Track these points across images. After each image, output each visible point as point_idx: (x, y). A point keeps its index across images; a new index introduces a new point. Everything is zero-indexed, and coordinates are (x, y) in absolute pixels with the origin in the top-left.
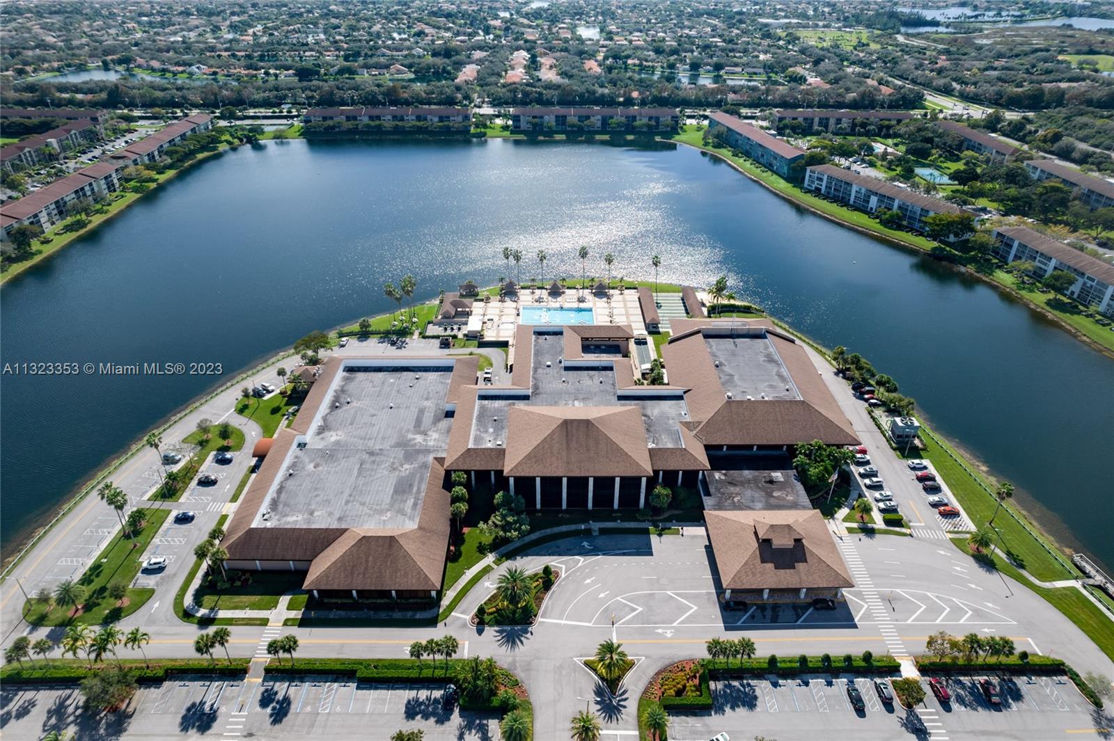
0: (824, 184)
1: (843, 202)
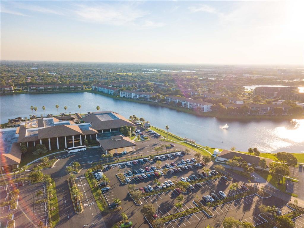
0: (125, 95)
1: (131, 98)
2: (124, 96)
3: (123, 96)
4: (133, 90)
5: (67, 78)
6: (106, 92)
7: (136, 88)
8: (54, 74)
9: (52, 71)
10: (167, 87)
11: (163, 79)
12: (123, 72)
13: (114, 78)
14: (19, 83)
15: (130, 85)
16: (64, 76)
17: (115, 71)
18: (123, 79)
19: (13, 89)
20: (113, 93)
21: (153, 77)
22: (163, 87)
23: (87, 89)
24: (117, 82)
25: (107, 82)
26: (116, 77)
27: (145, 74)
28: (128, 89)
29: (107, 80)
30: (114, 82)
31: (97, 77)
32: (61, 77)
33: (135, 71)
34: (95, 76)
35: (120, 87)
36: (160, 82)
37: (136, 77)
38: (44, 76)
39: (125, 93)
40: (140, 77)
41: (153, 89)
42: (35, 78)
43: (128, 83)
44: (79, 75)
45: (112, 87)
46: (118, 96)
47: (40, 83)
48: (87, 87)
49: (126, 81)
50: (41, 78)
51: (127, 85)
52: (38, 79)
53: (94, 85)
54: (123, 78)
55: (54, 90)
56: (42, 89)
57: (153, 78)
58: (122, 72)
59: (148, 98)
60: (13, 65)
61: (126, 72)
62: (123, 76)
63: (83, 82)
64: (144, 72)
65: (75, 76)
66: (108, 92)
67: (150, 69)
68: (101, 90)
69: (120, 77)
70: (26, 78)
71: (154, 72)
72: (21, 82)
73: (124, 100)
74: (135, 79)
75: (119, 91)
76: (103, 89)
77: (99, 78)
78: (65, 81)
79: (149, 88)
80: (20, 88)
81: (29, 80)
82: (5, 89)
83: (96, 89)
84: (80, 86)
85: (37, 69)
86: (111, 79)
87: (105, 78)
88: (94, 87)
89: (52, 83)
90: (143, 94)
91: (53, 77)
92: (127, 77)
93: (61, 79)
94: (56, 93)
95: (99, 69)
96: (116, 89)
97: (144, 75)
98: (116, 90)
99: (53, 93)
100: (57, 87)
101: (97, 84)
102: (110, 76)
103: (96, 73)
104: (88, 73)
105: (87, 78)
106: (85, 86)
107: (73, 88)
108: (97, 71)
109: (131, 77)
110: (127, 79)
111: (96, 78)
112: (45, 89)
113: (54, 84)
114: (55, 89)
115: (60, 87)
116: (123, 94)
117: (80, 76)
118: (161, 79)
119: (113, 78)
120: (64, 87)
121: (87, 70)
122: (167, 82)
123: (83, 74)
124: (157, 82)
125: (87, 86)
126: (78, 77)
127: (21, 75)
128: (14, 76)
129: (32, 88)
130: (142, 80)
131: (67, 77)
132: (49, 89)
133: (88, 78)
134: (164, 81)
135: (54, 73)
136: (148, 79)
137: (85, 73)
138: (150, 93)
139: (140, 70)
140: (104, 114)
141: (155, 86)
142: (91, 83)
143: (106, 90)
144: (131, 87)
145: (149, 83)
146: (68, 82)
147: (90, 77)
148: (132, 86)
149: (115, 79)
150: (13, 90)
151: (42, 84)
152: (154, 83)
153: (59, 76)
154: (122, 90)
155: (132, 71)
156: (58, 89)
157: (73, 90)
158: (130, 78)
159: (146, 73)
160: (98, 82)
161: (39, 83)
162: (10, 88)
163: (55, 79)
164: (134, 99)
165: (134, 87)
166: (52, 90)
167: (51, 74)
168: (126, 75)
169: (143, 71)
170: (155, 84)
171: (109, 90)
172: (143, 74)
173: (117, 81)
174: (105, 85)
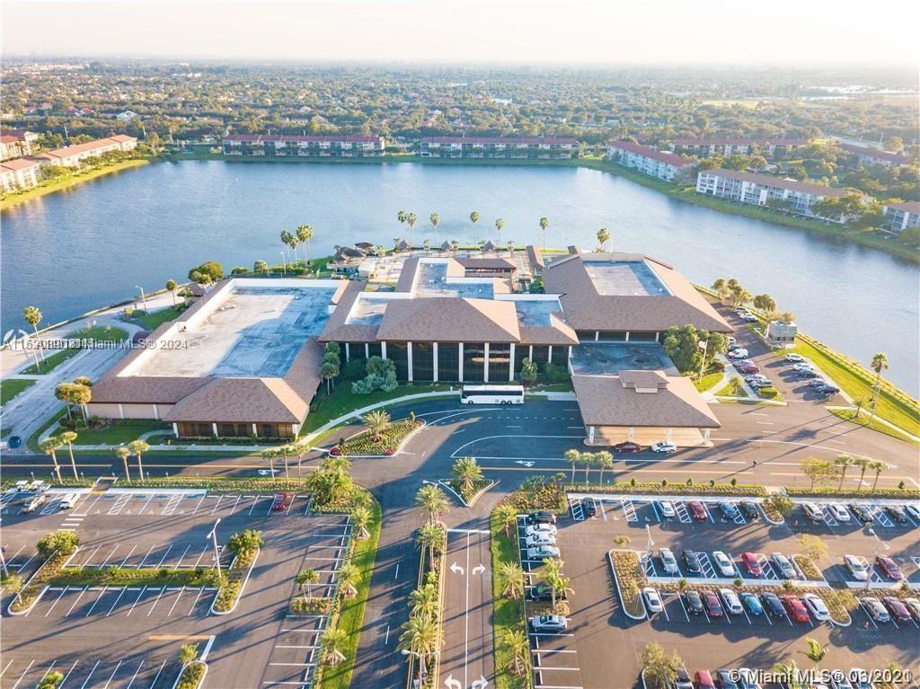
0: (715, 185)
1: (734, 200)
2: (712, 192)
3: (708, 191)
4: (749, 168)
5: (539, 114)
6: (650, 172)
7: (763, 159)
8: (506, 102)
9: (505, 92)
10: (897, 159)
11: (885, 125)
12: (728, 96)
13: (689, 119)
14: (404, 129)
15: (742, 149)
16: (532, 110)
17: (698, 94)
18: (719, 123)
19: (383, 148)
20: (671, 176)
21: (842, 119)
22: (878, 161)
23: (591, 156)
24: (697, 134)
25: (662, 135)
26: (695, 116)
27: (809, 106)
28: (729, 165)
29: (662, 128)
30: (686, 137)
31: (632, 114)
32: (523, 112)
33: (771, 95)
34: (626, 110)
35: (703, 153)
36: (868, 137)
37: (769, 117)
38: (474, 108)
39: (716, 179)
40: (788, 116)
41: (831, 166)
42: (451, 115)
43: (737, 140)
44: (576, 106)
45: (675, 152)
46: (687, 190)
47: (457, 130)
48: (592, 150)
49: (731, 131)
50: (467, 115)
51: (728, 149)
52: (458, 118)
53: (613, 144)
54: (721, 118)
55: (491, 156)
56: (456, 152)
57: (839, 123)
58: (724, 96)
59: (807, 204)
60: (409, 73)
61: (736, 96)
62: (722, 114)
63: (581, 133)
64: (804, 98)
65: (564, 108)
66: (657, 170)
67: (831, 85)
68: (633, 162)
69: (712, 117)
70: (430, 112)
71: (846, 98)
72: (411, 127)
73: (708, 207)
74: (766, 126)
75: (693, 168)
76: (640, 158)
77: (638, 118)
78: (529, 126)
79: (816, 164)
80: (401, 145)
81: (433, 119)
82: (364, 145)
83: (617, 157)
84: (569, 147)
85: (464, 87)
86: (677, 123)
87: (657, 119)
88: (613, 150)
89: (490, 131)
90: (789, 186)
91: (499, 111)
92: (737, 116)
93: (518, 120)
94: (494, 166)
95: (644, 88)
96: (688, 162)
97: (804, 109)
98: (685, 166)
99: (485, 165)
100: (500, 146)
101: (624, 140)
102: (675, 112)
103: (632, 101)
104: (608, 99)
105: (598, 119)
106: (584, 146)
107: (547, 152)
108: (636, 91)
109: (753, 115)
110: (736, 125)
111: (627, 119)
112: (465, 152)
113: (495, 136)
114: (493, 151)
115: (507, 145)
116: (709, 182)
117: (577, 110)
118: (874, 126)
119: (686, 119)
120: (519, 146)
121: (608, 90)
122: (899, 140)
123: (590, 102)
124: (854, 137)
125: (592, 147)
126: (571, 115)
127: (418, 103)
128: (400, 108)
129: (431, 146)
130: (791, 127)
131: (540, 111)
132: (478, 151)
133: (602, 117)
134: (888, 136)
135: (508, 98)
136: (816, 124)
137: (596, 100)
138: (820, 182)
139: (793, 88)
140: (618, 262)
141: (842, 154)
142: (606, 137)
143: (650, 165)
144: (744, 157)
145: (821, 141)
146: (536, 131)
147: (607, 115)
148: (750, 151)
149: (691, 124)
150: (382, 151)
151: (461, 135)
152: (841, 140)
153: (516, 108)
154: (705, 167)
155: (761, 93)
156: (502, 152)
157: (547, 157)
158: (745, 122)
159: (812, 99)
160: (632, 133)
161: (455, 129)
162: (375, 144)
163: (504, 119)
164: (745, 204)
165: (757, 154)
166: (486, 154)
167: (498, 101)
168: (733, 107)
169: (802, 94)
170: (845, 147)
171: (662, 165)
172: (802, 104)
173: (698, 130)
174: (651, 145)
